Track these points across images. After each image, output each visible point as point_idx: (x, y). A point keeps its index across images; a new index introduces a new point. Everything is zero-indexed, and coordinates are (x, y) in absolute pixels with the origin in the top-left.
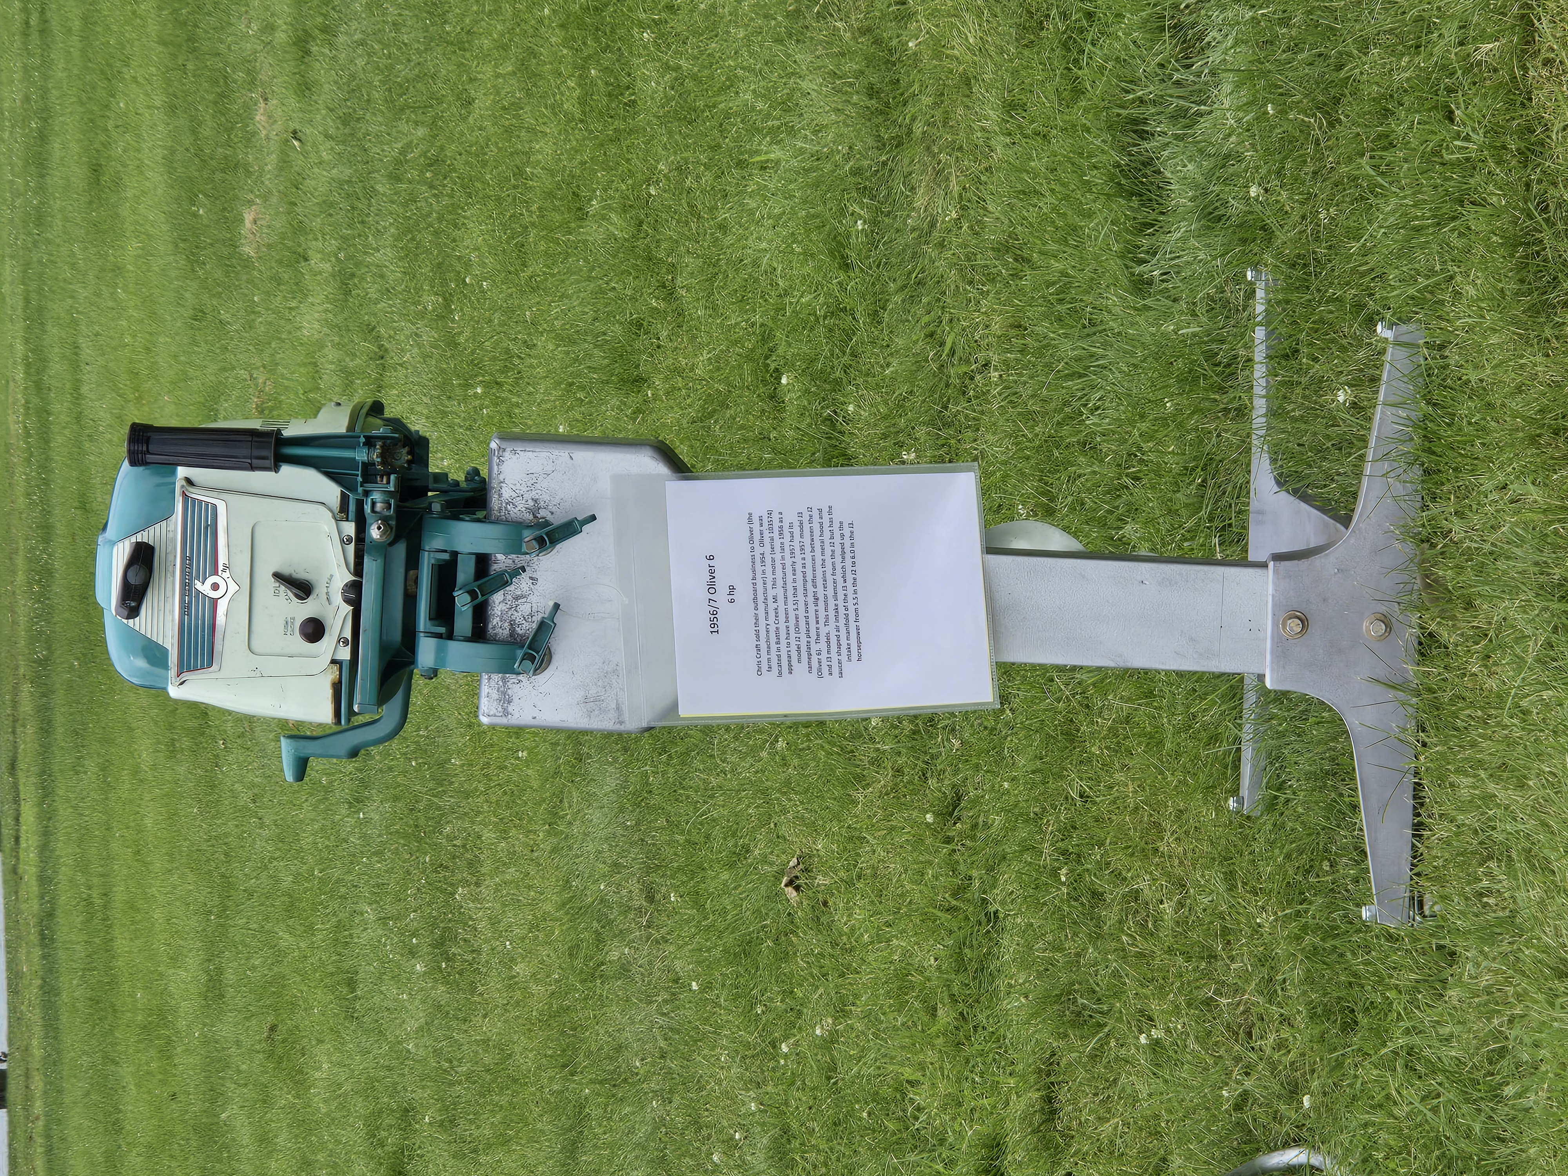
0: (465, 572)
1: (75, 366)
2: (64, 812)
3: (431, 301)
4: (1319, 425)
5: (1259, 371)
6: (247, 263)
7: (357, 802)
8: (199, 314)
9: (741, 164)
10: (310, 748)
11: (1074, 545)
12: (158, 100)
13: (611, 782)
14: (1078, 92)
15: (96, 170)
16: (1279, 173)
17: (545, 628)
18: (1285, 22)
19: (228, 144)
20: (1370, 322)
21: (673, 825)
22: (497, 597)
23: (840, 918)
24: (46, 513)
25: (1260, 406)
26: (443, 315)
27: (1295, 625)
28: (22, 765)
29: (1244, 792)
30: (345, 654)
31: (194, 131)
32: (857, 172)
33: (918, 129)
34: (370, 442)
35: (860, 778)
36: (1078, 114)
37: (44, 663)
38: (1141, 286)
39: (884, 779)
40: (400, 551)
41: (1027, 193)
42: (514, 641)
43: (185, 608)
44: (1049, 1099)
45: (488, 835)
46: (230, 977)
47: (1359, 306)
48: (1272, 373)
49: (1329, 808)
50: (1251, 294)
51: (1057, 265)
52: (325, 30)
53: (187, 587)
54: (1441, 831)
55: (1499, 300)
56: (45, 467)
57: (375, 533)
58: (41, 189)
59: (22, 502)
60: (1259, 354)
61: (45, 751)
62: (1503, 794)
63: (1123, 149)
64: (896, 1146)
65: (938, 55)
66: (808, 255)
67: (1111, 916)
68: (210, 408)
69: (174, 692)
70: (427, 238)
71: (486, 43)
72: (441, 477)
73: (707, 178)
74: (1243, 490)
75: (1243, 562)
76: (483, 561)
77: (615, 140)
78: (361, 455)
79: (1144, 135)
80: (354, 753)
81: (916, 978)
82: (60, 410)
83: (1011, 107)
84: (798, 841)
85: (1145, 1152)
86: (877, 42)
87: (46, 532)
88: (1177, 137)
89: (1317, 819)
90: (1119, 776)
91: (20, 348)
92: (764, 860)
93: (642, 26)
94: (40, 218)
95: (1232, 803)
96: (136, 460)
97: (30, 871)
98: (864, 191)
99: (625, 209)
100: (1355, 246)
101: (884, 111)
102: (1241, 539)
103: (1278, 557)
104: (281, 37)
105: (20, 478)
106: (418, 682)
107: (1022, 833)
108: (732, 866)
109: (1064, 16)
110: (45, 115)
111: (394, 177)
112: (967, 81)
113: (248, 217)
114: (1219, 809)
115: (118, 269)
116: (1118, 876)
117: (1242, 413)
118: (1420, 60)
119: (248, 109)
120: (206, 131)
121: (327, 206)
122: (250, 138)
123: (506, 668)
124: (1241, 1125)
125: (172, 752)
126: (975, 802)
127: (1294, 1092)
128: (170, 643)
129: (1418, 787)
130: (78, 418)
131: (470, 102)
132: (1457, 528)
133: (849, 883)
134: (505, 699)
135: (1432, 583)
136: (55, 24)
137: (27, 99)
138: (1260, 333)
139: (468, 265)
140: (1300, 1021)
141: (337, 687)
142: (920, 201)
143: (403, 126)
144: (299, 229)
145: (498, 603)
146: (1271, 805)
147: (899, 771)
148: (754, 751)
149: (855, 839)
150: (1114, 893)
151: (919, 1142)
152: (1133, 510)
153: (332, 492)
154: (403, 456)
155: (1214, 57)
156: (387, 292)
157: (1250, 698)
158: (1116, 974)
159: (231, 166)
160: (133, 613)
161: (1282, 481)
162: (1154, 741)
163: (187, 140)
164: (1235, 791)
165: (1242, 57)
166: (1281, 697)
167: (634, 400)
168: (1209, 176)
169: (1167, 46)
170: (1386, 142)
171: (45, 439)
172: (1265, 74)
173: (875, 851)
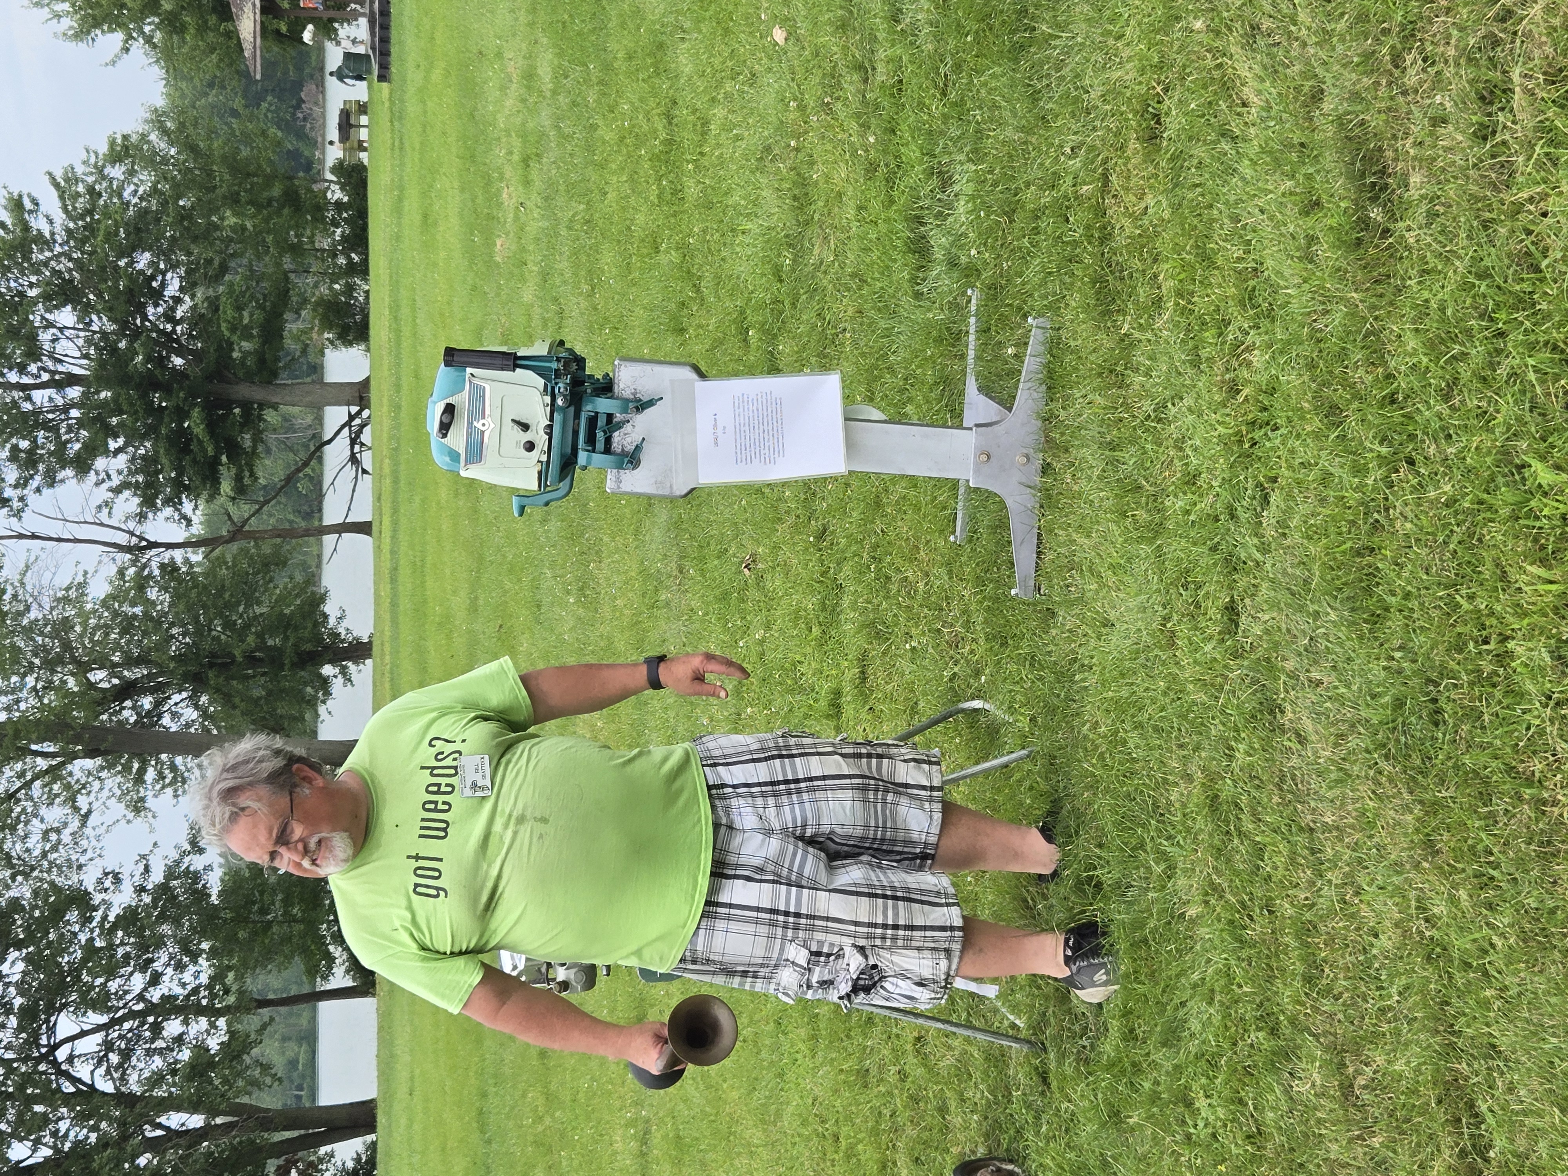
0: (601, 422)
1: (414, 309)
3: (586, 288)
4: (999, 363)
5: (972, 338)
6: (498, 265)
7: (544, 521)
8: (474, 288)
9: (733, 230)
10: (525, 501)
11: (882, 417)
12: (456, 184)
13: (664, 516)
14: (892, 202)
15: (425, 216)
16: (985, 244)
17: (638, 448)
18: (991, 172)
19: (489, 207)
20: (1025, 317)
21: (692, 538)
22: (616, 434)
23: (769, 585)
24: (398, 378)
25: (971, 354)
26: (591, 294)
27: (984, 458)
29: (958, 533)
30: (544, 458)
31: (473, 201)
32: (787, 236)
33: (817, 217)
34: (558, 360)
35: (780, 519)
36: (892, 214)
37: (396, 449)
38: (918, 295)
39: (791, 520)
40: (572, 409)
41: (866, 250)
42: (624, 454)
43: (469, 434)
44: (863, 672)
45: (606, 539)
46: (481, 602)
47: (1020, 309)
48: (978, 339)
49: (997, 543)
50: (969, 301)
51: (879, 285)
52: (537, 155)
53: (470, 424)
54: (1049, 556)
55: (1086, 308)
56: (398, 356)
57: (560, 402)
58: (399, 225)
59: (386, 373)
60: (972, 330)
62: (1080, 539)
63: (912, 231)
64: (791, 691)
65: (827, 182)
66: (763, 275)
67: (894, 588)
68: (478, 334)
69: (463, 473)
70: (584, 259)
71: (614, 166)
72: (591, 377)
73: (717, 236)
74: (962, 393)
75: (960, 427)
76: (610, 417)
77: (674, 215)
78: (554, 365)
79: (923, 224)
80: (547, 504)
81: (803, 613)
82: (406, 331)
83: (860, 208)
84: (750, 547)
85: (907, 699)
86: (799, 174)
87: (398, 387)
88: (938, 226)
89: (991, 547)
90: (899, 523)
91: (387, 299)
92: (734, 556)
93: (688, 162)
94: (398, 238)
95: (952, 538)
96: (447, 364)
98: (790, 245)
99: (678, 249)
100: (1019, 280)
101: (801, 208)
102: (960, 415)
103: (977, 425)
104: (516, 158)
105: (386, 362)
106: (578, 470)
107: (854, 548)
108: (719, 557)
109: (887, 165)
110: (402, 188)
111: (570, 228)
112: (840, 195)
113: (499, 243)
114: (946, 541)
115: (435, 265)
116: (898, 570)
117: (963, 357)
118: (1054, 193)
119: (499, 191)
120: (479, 201)
121: (537, 240)
122: (500, 205)
123: (620, 466)
124: (953, 688)
125: (456, 495)
126: (833, 532)
127: (977, 674)
128: (462, 451)
129: (1039, 535)
130: (415, 334)
131: (606, 193)
132: (1062, 414)
133: (773, 568)
134: (619, 481)
135: (1049, 440)
136: (407, 145)
137: (392, 180)
138: (973, 320)
139: (603, 271)
140: (982, 642)
141: (540, 473)
142: (816, 251)
143: (574, 204)
144: (523, 249)
145: (616, 436)
146: (970, 540)
147: (798, 517)
148: (731, 505)
149: (776, 548)
150: (896, 577)
151: (802, 690)
152: (910, 400)
153: (540, 382)
154: (574, 366)
155: (956, 188)
156: (565, 282)
157: (962, 490)
158: (895, 615)
159: (490, 217)
160: (445, 436)
161: (980, 389)
162: (917, 508)
163: (470, 204)
164: (954, 533)
165: (969, 189)
166: (976, 490)
167: (680, 339)
168: (952, 244)
169: (935, 182)
170: (1036, 231)
171: (398, 344)
172: (981, 197)
173: (786, 553)
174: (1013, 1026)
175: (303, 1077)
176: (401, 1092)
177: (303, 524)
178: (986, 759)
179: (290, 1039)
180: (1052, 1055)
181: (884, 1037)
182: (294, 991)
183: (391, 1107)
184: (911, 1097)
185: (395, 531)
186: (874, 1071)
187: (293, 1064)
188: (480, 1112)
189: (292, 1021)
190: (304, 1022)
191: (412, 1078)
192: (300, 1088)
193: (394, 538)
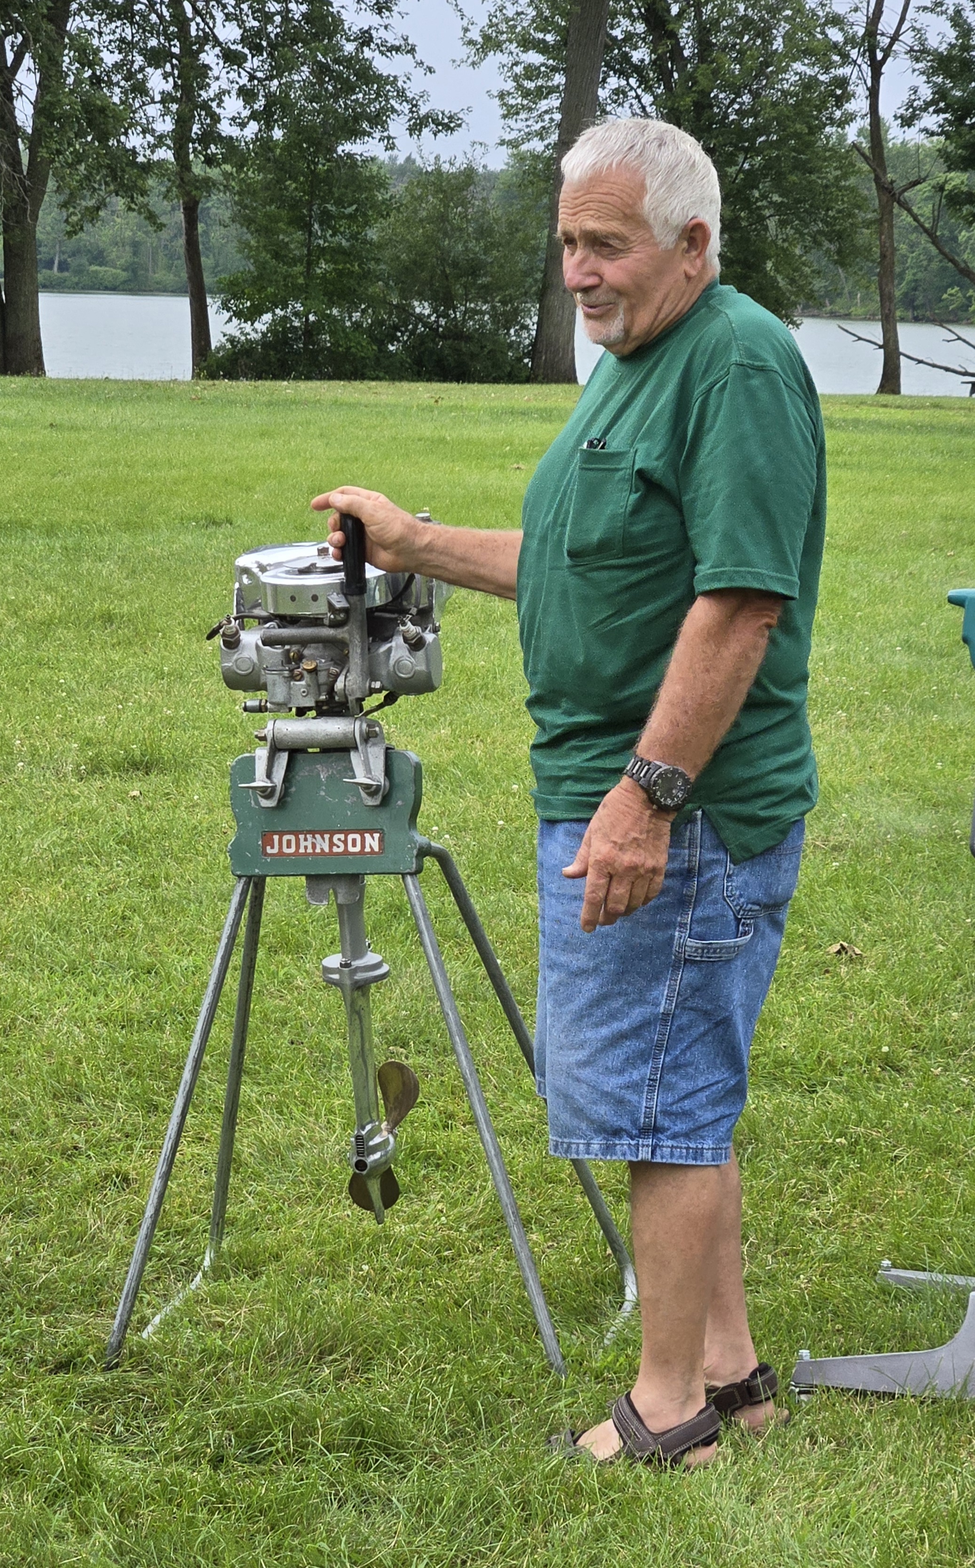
2: (905, 439)
7: (908, 646)
13: (917, 826)
21: (886, 868)
23: (817, 981)
28: (937, 412)
29: (894, 1272)
35: (915, 1002)
39: (913, 1018)
45: (882, 738)
49: (879, 1331)
54: (860, 1410)
61: (947, 429)
62: (885, 1458)
67: (810, 1172)
81: (771, 1032)
84: (873, 955)
89: (873, 1322)
90: (908, 1186)
92: (860, 931)
95: (886, 1263)
97: (862, 413)
107: (872, 1114)
108: (856, 907)
114: (882, 1254)
116: (837, 1179)
125: (945, 518)
126: (895, 1082)
129: (892, 1396)
133: (841, 990)
146: (884, 1291)
147: (918, 1030)
149: (873, 995)
150: (825, 1176)
157: (962, 1280)
158: (768, 1173)
162: (934, 1210)
164: (894, 1266)
166: (963, 1302)
173: (862, 1008)
174: (144, 1322)
175: (79, 271)
176: (53, 412)
177: (898, 293)
178: (549, 1301)
179: (135, 254)
180: (100, 1378)
181: (128, 1128)
182: (206, 262)
183: (35, 397)
184: (40, 1163)
185: (888, 427)
186: (80, 1110)
187: (99, 257)
188: (24, 526)
189: (162, 260)
190: (160, 275)
191: (73, 428)
192: (63, 267)
193: (878, 425)
